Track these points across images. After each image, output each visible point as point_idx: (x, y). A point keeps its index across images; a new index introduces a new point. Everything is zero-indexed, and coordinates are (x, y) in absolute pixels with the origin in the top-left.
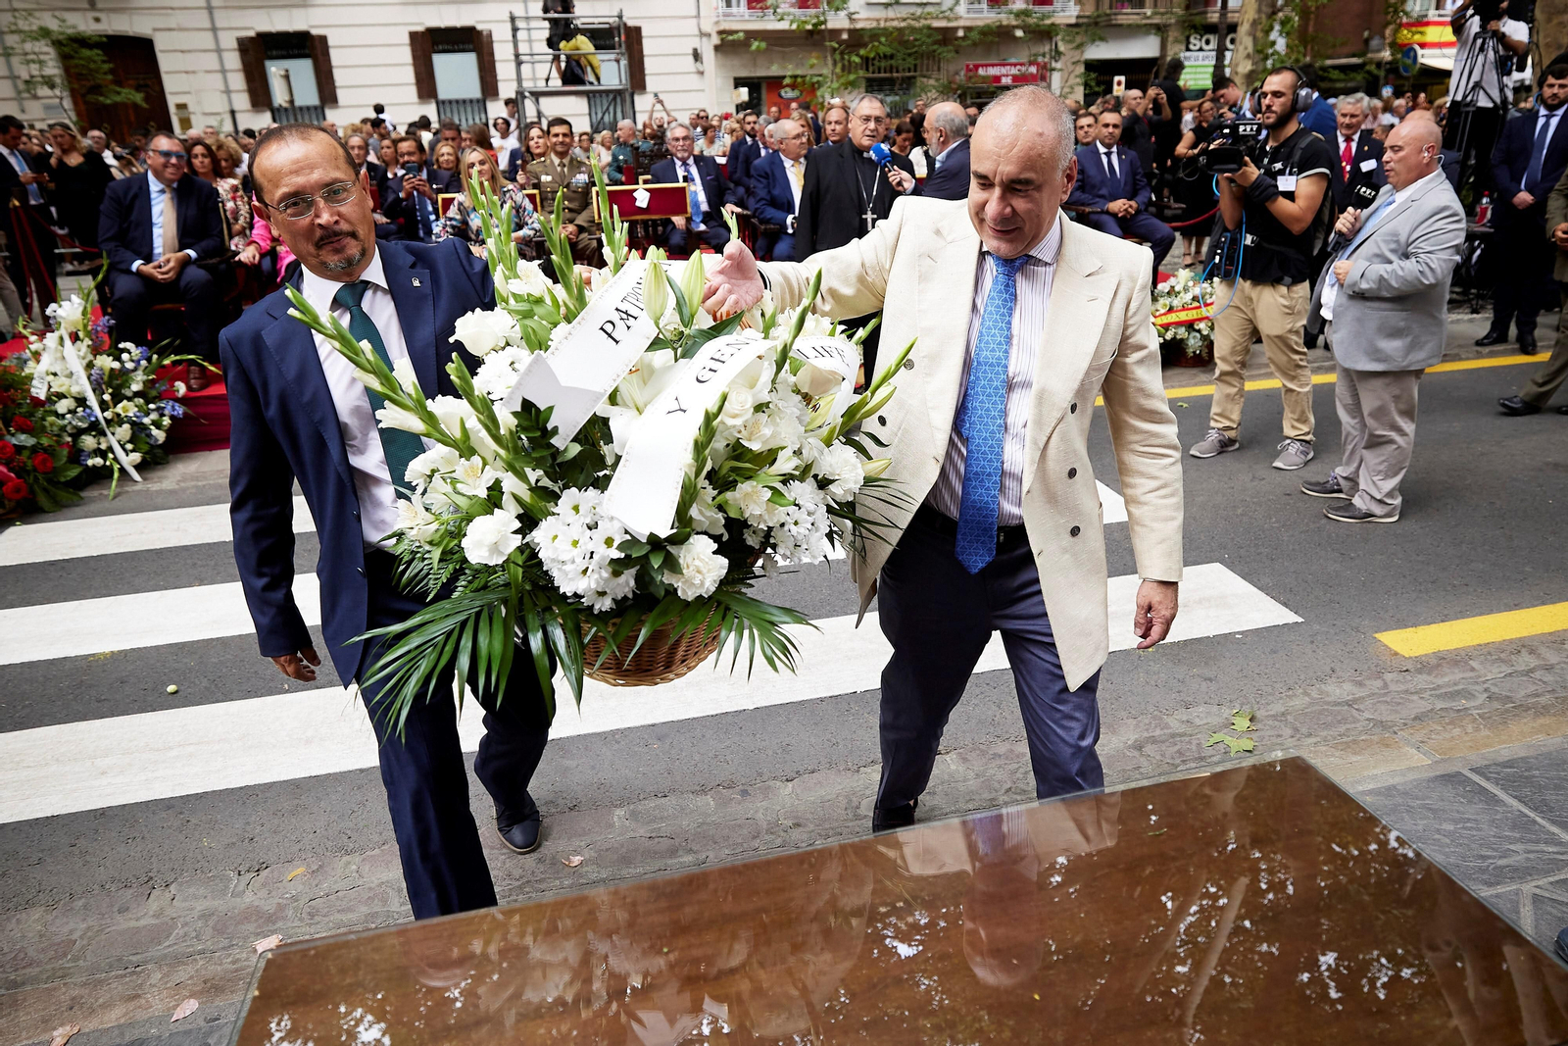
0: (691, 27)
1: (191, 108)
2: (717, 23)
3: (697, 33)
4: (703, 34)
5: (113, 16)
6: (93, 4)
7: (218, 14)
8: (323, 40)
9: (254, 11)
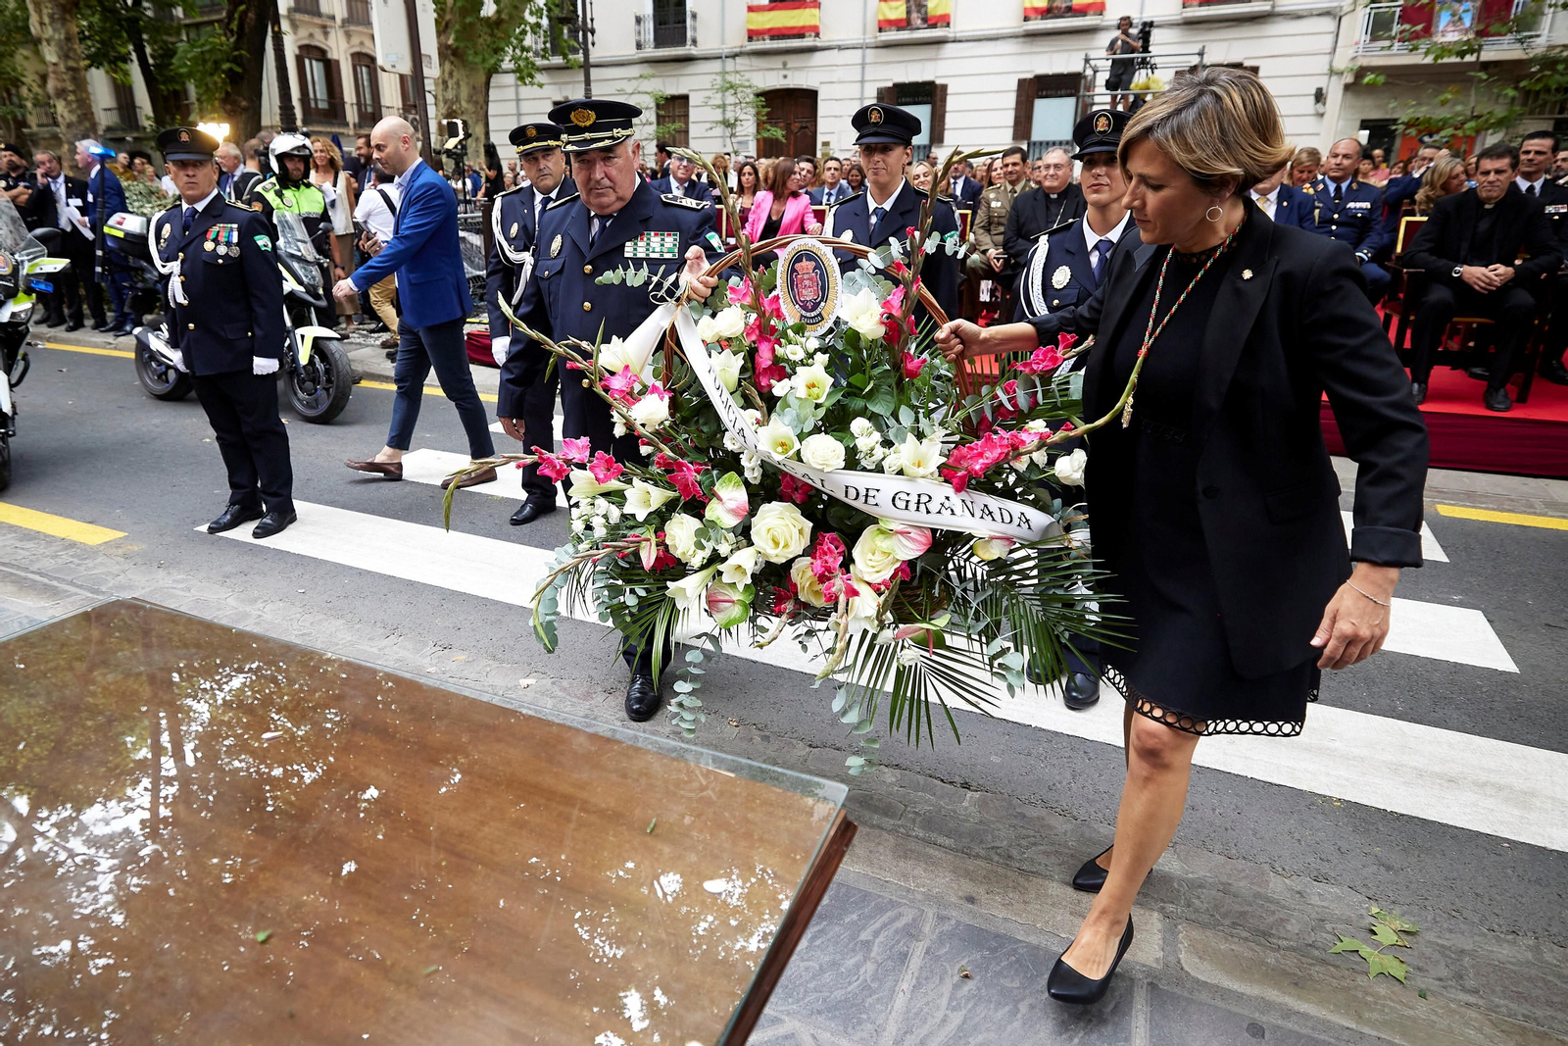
0: (1321, 64)
1: (832, 146)
2: (1354, 58)
3: (1326, 69)
4: (1333, 72)
5: (797, 73)
6: (785, 64)
7: (868, 68)
8: (944, 87)
9: (896, 65)
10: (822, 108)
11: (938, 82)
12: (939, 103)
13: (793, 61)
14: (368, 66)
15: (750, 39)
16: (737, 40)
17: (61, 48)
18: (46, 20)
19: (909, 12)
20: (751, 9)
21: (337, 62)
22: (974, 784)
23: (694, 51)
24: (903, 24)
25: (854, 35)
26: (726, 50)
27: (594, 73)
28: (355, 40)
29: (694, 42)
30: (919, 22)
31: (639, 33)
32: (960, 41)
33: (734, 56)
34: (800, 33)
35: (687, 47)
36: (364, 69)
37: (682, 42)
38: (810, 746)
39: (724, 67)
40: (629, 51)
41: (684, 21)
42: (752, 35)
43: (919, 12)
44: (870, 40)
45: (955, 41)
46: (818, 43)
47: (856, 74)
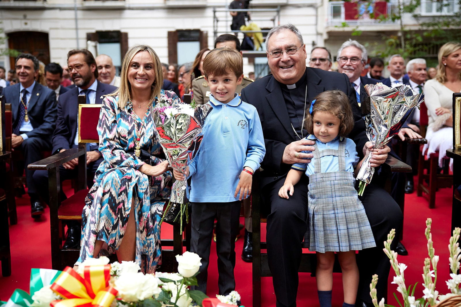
0: (312, 30)
2: (327, 27)
3: (315, 32)
4: (319, 34)
5: (33, 22)
6: (24, 16)
7: (79, 22)
8: (126, 34)
9: (97, 21)
10: (52, 43)
11: (123, 31)
12: (124, 43)
13: (30, 15)
32: (132, 9)
44: (78, 5)
45: (130, 9)
46: (46, 5)
47: (72, 24)
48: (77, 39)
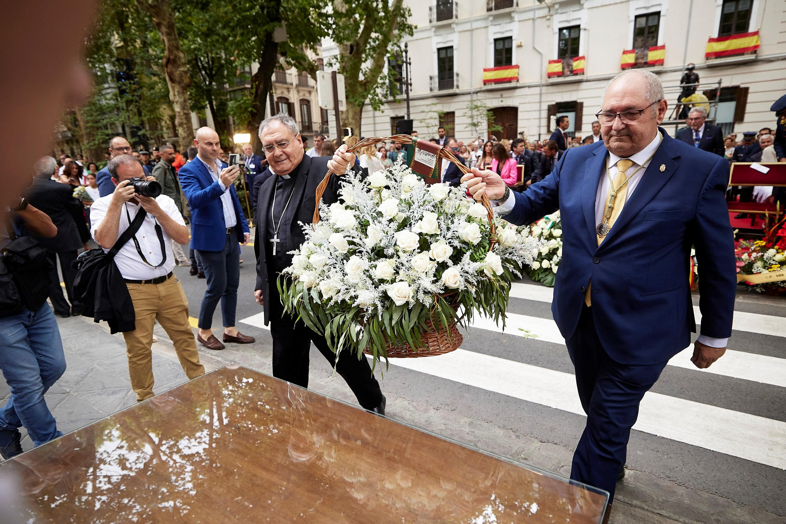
5: (507, 99)
6: (502, 95)
7: (543, 96)
8: (582, 104)
9: (557, 94)
10: (520, 115)
11: (579, 101)
12: (579, 111)
13: (505, 94)
14: (307, 105)
15: (485, 84)
16: (479, 85)
17: (182, 105)
18: (176, 93)
19: (563, 68)
20: (485, 70)
21: (293, 104)
22: (630, 466)
23: (458, 91)
24: (560, 74)
25: (536, 80)
26: (473, 89)
27: (411, 103)
28: (301, 94)
29: (458, 87)
30: (569, 73)
31: (431, 84)
32: (590, 81)
33: (477, 92)
34: (509, 80)
35: (454, 89)
36: (305, 106)
37: (452, 87)
38: (541, 441)
39: (472, 98)
40: (427, 92)
41: (453, 77)
42: (486, 82)
43: (568, 68)
44: (544, 82)
45: (587, 81)
46: (518, 85)
47: (537, 99)
48: (540, 110)
